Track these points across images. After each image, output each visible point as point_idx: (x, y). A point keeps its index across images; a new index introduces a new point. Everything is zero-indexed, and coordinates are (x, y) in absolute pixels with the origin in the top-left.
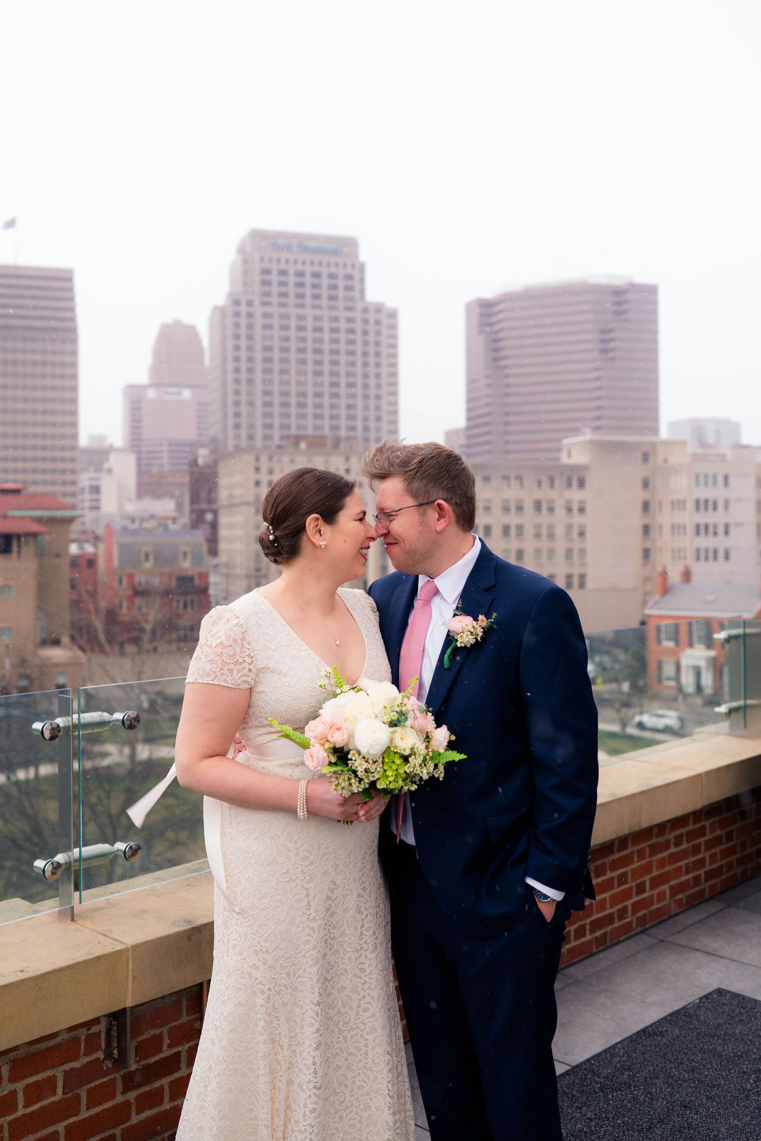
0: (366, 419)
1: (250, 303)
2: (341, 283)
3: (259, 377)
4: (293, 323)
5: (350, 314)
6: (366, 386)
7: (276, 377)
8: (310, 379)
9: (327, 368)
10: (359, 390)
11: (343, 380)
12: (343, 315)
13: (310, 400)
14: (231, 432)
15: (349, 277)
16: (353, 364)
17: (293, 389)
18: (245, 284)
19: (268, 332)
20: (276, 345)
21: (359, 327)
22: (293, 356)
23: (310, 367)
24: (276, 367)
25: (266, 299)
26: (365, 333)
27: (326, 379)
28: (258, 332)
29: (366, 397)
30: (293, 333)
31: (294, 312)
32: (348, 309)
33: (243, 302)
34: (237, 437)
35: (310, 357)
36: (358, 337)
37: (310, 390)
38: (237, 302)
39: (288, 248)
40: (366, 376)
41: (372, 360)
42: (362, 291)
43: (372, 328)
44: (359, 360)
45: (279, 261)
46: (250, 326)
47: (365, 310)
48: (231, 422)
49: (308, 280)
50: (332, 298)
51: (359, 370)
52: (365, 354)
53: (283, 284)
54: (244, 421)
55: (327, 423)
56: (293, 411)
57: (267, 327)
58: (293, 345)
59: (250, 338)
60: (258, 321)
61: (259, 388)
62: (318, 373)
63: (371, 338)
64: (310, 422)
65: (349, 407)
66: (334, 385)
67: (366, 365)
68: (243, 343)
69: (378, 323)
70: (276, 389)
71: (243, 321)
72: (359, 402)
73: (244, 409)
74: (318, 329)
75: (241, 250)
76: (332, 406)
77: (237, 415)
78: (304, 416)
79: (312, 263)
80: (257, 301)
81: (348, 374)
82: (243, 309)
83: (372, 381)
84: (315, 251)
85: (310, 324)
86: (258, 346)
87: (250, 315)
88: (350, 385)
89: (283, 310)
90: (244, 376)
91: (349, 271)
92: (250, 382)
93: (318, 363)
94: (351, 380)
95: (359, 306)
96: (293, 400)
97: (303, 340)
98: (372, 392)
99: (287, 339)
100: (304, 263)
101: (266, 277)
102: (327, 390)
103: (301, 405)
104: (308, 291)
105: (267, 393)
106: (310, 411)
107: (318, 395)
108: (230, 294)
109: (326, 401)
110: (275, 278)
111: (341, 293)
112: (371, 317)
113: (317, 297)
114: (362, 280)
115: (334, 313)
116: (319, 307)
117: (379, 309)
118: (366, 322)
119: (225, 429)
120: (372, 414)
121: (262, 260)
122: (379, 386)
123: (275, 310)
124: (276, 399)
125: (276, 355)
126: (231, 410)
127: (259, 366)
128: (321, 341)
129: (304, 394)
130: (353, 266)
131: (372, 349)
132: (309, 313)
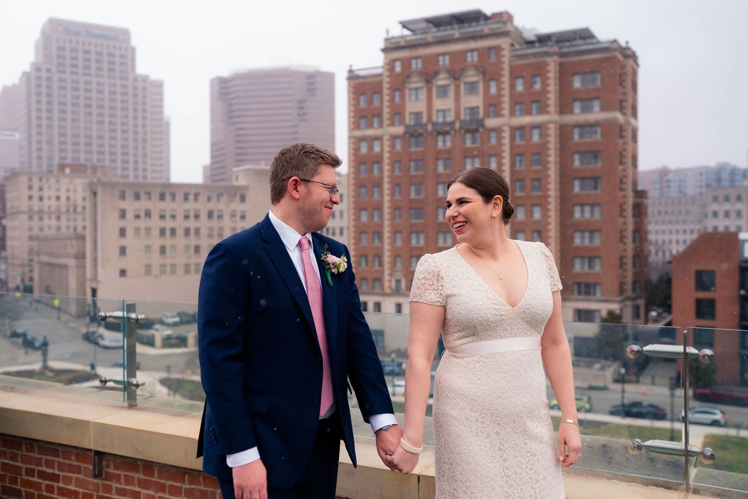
0: (135, 155)
1: (48, 70)
2: (117, 60)
3: (56, 123)
4: (82, 86)
5: (124, 82)
6: (136, 133)
7: (69, 124)
8: (95, 127)
9: (107, 120)
10: (131, 135)
11: (119, 128)
12: (119, 82)
13: (95, 141)
14: (35, 163)
15: (123, 56)
16: (127, 117)
17: (82, 132)
18: (46, 56)
19: (63, 92)
20: (69, 101)
21: (131, 92)
22: (82, 109)
23: (94, 118)
24: (69, 117)
25: (61, 68)
26: (135, 95)
27: (107, 127)
28: (56, 91)
29: (136, 140)
30: (82, 94)
31: (82, 79)
32: (122, 78)
33: (43, 70)
34: (40, 166)
35: (94, 110)
36: (130, 98)
37: (95, 134)
38: (38, 69)
39: (77, 33)
40: (136, 125)
41: (140, 114)
42: (133, 67)
43: (140, 93)
44: (131, 114)
45: (71, 42)
46: (49, 87)
47: (135, 80)
48: (34, 155)
49: (93, 57)
50: (111, 70)
51: (131, 121)
52: (135, 110)
53: (74, 58)
54: (44, 154)
55: (107, 157)
56: (82, 148)
57: (62, 88)
58: (82, 102)
59: (49, 95)
60: (55, 85)
61: (56, 131)
62: (101, 123)
63: (140, 100)
64: (95, 157)
65: (123, 147)
66: (113, 131)
67: (135, 118)
68: (44, 99)
69: (144, 89)
70: (69, 132)
71: (44, 83)
72: (131, 144)
73: (45, 147)
74: (100, 92)
75: (43, 33)
76: (111, 146)
77: (39, 150)
78: (90, 152)
79: (96, 45)
80: (54, 69)
81: (123, 124)
82: (44, 74)
83: (140, 130)
84: (97, 36)
85: (94, 87)
86: (56, 101)
87: (49, 79)
88: (125, 132)
89: (74, 77)
90: (44, 122)
91: (123, 52)
92: (49, 127)
93: (101, 115)
94: (125, 128)
95: (131, 77)
96: (82, 140)
97: (90, 98)
98: (140, 137)
99: (77, 97)
100: (90, 44)
101: (62, 53)
102: (107, 135)
103: (88, 144)
104: (93, 65)
105: (62, 135)
106: (95, 148)
107: (100, 137)
108: (33, 64)
109: (107, 142)
110: (68, 54)
111: (117, 67)
112: (140, 85)
113: (100, 69)
114: (133, 60)
115: (112, 81)
116: (101, 76)
117: (145, 79)
118: (135, 88)
119: (30, 159)
120: (140, 152)
121: (58, 40)
122: (145, 133)
123: (68, 76)
124: (69, 139)
125: (69, 108)
126: (34, 147)
127: (56, 115)
128: (103, 100)
129: (90, 137)
130: (126, 49)
131: (140, 107)
132: (94, 80)
